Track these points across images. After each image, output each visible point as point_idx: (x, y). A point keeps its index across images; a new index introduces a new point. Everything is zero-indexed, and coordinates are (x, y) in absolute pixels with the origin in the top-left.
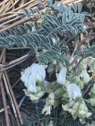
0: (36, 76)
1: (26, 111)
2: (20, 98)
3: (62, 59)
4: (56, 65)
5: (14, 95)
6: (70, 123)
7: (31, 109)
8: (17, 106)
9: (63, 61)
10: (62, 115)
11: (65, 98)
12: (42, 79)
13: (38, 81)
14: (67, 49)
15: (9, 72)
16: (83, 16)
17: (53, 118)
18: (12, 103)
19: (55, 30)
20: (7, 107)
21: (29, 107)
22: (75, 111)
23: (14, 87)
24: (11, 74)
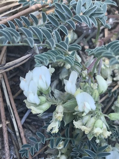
0: (38, 83)
1: (31, 128)
2: (24, 112)
3: (71, 60)
4: (70, 70)
5: (17, 107)
6: (85, 145)
7: (37, 126)
8: (18, 121)
9: (72, 63)
10: (76, 134)
11: (79, 112)
12: (47, 86)
13: (41, 89)
14: (78, 47)
15: (11, 78)
16: (105, 5)
17: (63, 138)
18: (12, 117)
19: (65, 22)
20: (5, 123)
21: (36, 123)
22: (89, 129)
23: (16, 97)
24: (13, 81)
